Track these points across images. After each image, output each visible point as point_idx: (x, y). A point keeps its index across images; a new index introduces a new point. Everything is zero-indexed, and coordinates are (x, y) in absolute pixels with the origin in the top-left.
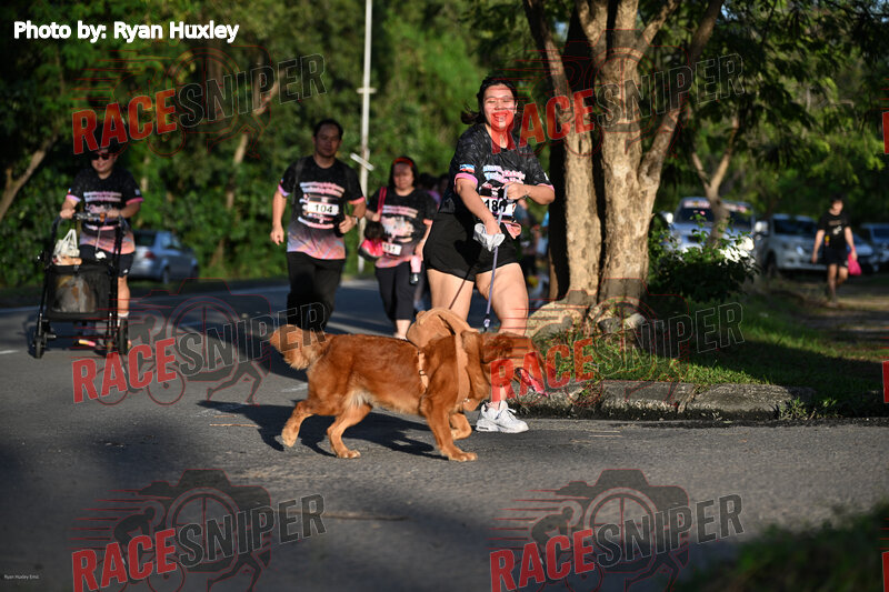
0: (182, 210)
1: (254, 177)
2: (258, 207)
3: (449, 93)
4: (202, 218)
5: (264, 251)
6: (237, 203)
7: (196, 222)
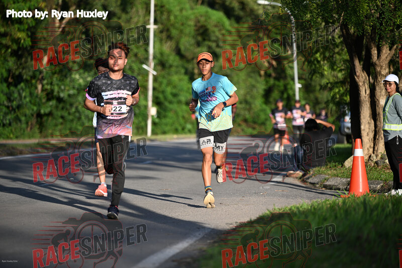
0: (16, 95)
1: (55, 73)
2: (58, 92)
3: (172, 18)
4: (28, 99)
5: (61, 120)
6: (43, 90)
7: (24, 101)
